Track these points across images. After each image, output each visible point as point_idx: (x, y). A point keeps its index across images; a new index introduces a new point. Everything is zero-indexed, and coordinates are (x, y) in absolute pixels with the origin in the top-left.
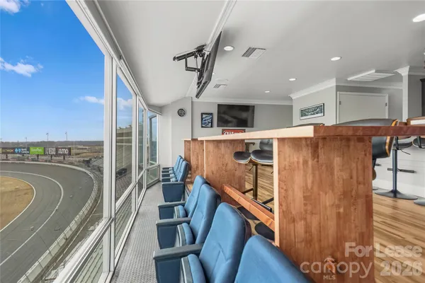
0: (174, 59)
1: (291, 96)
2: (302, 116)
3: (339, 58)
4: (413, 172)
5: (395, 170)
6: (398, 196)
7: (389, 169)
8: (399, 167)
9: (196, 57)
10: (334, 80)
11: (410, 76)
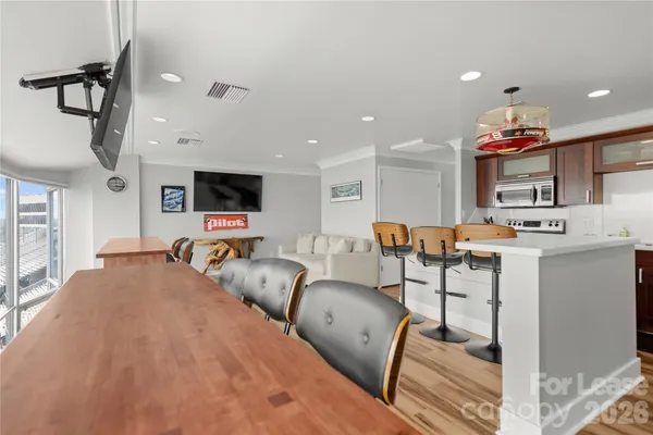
0: (24, 83)
1: (319, 164)
2: (333, 197)
3: (372, 119)
4: (464, 296)
5: (444, 293)
6: (448, 337)
7: (437, 292)
8: (447, 290)
9: (88, 86)
10: (373, 148)
11: (463, 151)
